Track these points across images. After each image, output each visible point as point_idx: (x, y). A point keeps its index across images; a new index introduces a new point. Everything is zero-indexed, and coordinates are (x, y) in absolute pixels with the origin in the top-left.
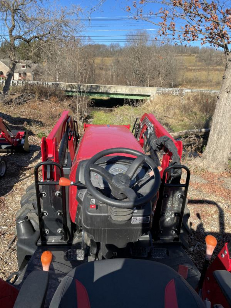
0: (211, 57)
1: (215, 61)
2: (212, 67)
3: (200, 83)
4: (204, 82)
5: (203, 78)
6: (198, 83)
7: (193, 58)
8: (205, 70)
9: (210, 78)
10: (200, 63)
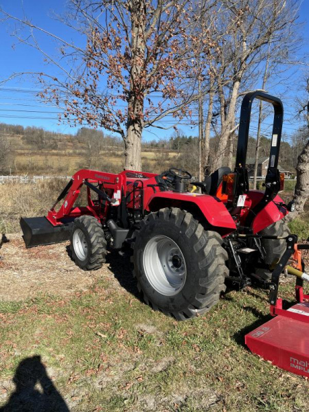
0: (42, 139)
1: (48, 144)
2: (46, 152)
3: (38, 170)
4: (43, 169)
5: (41, 164)
6: (35, 170)
7: (19, 139)
8: (38, 154)
9: (50, 163)
10: (30, 146)
